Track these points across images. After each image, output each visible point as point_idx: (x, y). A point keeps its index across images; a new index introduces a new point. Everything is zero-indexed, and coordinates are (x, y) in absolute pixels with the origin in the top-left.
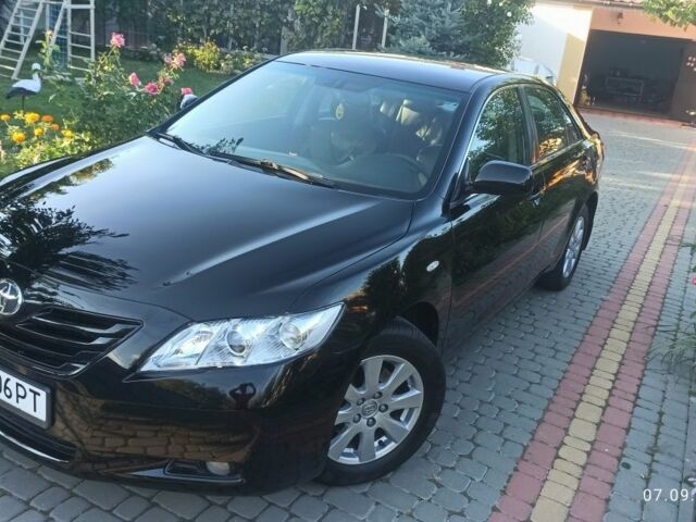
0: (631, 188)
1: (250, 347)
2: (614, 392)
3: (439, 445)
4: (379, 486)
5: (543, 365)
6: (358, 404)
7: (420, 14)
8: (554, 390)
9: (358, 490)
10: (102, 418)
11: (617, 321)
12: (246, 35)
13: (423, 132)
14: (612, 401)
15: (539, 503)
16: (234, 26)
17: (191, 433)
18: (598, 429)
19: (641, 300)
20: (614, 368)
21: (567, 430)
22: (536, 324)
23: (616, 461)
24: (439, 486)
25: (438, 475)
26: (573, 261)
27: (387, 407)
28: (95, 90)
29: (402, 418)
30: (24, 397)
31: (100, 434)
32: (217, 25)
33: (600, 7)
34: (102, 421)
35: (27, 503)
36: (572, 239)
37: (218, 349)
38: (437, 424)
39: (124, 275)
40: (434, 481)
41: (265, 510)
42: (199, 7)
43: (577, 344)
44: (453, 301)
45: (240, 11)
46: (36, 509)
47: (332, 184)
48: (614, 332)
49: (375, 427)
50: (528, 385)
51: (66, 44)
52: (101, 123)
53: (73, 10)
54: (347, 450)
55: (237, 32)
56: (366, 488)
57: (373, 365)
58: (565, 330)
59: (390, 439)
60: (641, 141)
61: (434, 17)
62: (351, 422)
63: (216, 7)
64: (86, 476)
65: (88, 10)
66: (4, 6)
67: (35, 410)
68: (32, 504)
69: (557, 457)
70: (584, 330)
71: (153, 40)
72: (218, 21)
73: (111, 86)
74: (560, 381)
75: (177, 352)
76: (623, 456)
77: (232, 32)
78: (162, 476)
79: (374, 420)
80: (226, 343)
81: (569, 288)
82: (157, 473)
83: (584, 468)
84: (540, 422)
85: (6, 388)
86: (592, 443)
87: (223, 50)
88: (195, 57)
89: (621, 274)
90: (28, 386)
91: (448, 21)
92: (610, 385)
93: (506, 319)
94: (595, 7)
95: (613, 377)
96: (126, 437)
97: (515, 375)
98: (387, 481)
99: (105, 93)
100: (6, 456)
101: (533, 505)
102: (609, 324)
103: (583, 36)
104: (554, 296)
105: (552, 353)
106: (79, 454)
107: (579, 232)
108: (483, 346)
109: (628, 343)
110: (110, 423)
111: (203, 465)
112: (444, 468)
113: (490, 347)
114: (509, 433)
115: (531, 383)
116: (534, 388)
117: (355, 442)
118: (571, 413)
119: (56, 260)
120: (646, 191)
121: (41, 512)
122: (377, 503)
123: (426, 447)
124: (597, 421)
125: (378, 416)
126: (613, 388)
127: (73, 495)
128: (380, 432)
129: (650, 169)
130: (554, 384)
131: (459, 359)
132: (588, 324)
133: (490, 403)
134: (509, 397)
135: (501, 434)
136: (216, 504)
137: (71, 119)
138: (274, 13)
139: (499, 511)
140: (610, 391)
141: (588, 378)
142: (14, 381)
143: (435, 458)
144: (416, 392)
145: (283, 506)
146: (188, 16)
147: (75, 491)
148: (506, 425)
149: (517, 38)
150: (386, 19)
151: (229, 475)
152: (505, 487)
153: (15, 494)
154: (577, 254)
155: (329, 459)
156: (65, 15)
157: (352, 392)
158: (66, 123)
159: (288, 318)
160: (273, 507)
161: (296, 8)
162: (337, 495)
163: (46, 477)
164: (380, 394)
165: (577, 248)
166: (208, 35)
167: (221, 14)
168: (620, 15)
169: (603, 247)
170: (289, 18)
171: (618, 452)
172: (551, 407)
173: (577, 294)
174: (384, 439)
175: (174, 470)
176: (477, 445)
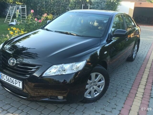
0: (146, 40)
1: (66, 70)
2: (147, 82)
3: (108, 94)
4: (96, 103)
5: (130, 77)
6: (90, 84)
7: (97, 5)
8: (134, 82)
9: (91, 104)
10: (33, 88)
11: (146, 67)
12: (59, 12)
13: (100, 28)
14: (147, 84)
15: (133, 106)
16: (56, 10)
17: (54, 91)
18: (144, 90)
19: (151, 63)
20: (147, 77)
21: (137, 90)
22: (128, 68)
23: (149, 97)
24: (109, 103)
25: (109, 100)
26: (135, 55)
27: (97, 85)
28: (28, 22)
29: (100, 88)
30: (17, 83)
31: (33, 92)
32: (52, 11)
33: (136, 2)
34: (34, 89)
35: (18, 108)
36: (135, 50)
37: (59, 71)
38: (108, 90)
39: (37, 56)
40: (108, 102)
41: (70, 108)
42: (48, 7)
43: (138, 72)
44: (110, 62)
45: (57, 7)
46: (20, 109)
47: (82, 36)
48: (146, 70)
49: (94, 89)
50: (127, 81)
51: (20, 16)
52: (29, 29)
53: (22, 8)
54: (88, 95)
55: (57, 12)
56: (93, 103)
57: (93, 75)
58: (135, 69)
59: (98, 92)
60: (147, 31)
61: (100, 5)
62: (89, 88)
63: (52, 7)
64: (31, 101)
65: (25, 8)
66: (7, 9)
67: (19, 86)
68: (19, 108)
69: (136, 96)
70: (139, 69)
71: (39, 14)
72: (52, 10)
73: (31, 21)
74: (135, 80)
75: (50, 72)
76: (151, 95)
77: (55, 12)
78: (48, 100)
79: (94, 88)
80: (61, 69)
81: (134, 61)
82: (47, 99)
83: (142, 98)
84: (131, 89)
85: (13, 82)
86: (143, 93)
87: (54, 16)
88: (48, 18)
89: (146, 58)
90: (18, 81)
91: (103, 6)
92: (146, 81)
93: (121, 68)
94: (135, 2)
95: (147, 79)
96: (39, 92)
97: (124, 79)
98: (97, 102)
99: (30, 23)
100: (13, 99)
101: (131, 106)
102: (144, 68)
103: (133, 8)
104: (131, 63)
105: (132, 74)
106: (29, 96)
107: (136, 48)
108: (116, 73)
109: (149, 72)
110: (35, 89)
111: (57, 97)
112: (110, 99)
113: (118, 73)
114: (124, 91)
115: (128, 81)
116: (129, 82)
117: (90, 93)
118: (138, 87)
119: (22, 54)
120: (150, 40)
121: (21, 110)
122: (96, 107)
123: (105, 95)
124: (144, 88)
125: (95, 87)
126: (147, 81)
127: (28, 106)
128: (95, 91)
129: (150, 36)
130: (133, 81)
131: (111, 76)
132: (140, 68)
133: (119, 85)
134: (123, 84)
135: (122, 91)
136: (59, 108)
137: (23, 29)
138: (65, 7)
139: (124, 108)
140: (146, 82)
141: (141, 79)
142: (15, 80)
143: (108, 97)
144: (103, 81)
145: (74, 108)
146: (46, 9)
147: (28, 105)
148: (123, 90)
149: (118, 9)
150: (89, 6)
151: (63, 99)
152: (124, 103)
153: (15, 106)
154: (136, 53)
155: (84, 97)
156: (20, 9)
157: (89, 81)
158: (22, 30)
159: (74, 63)
160: (72, 108)
161: (69, 6)
162: (87, 105)
163: (22, 103)
164: (95, 82)
165: (136, 52)
166: (50, 13)
167: (53, 8)
168: (141, 3)
169: (141, 52)
170: (68, 8)
171: (150, 95)
172: (133, 85)
173: (136, 62)
174: (96, 92)
175: (50, 99)
176: (117, 94)
